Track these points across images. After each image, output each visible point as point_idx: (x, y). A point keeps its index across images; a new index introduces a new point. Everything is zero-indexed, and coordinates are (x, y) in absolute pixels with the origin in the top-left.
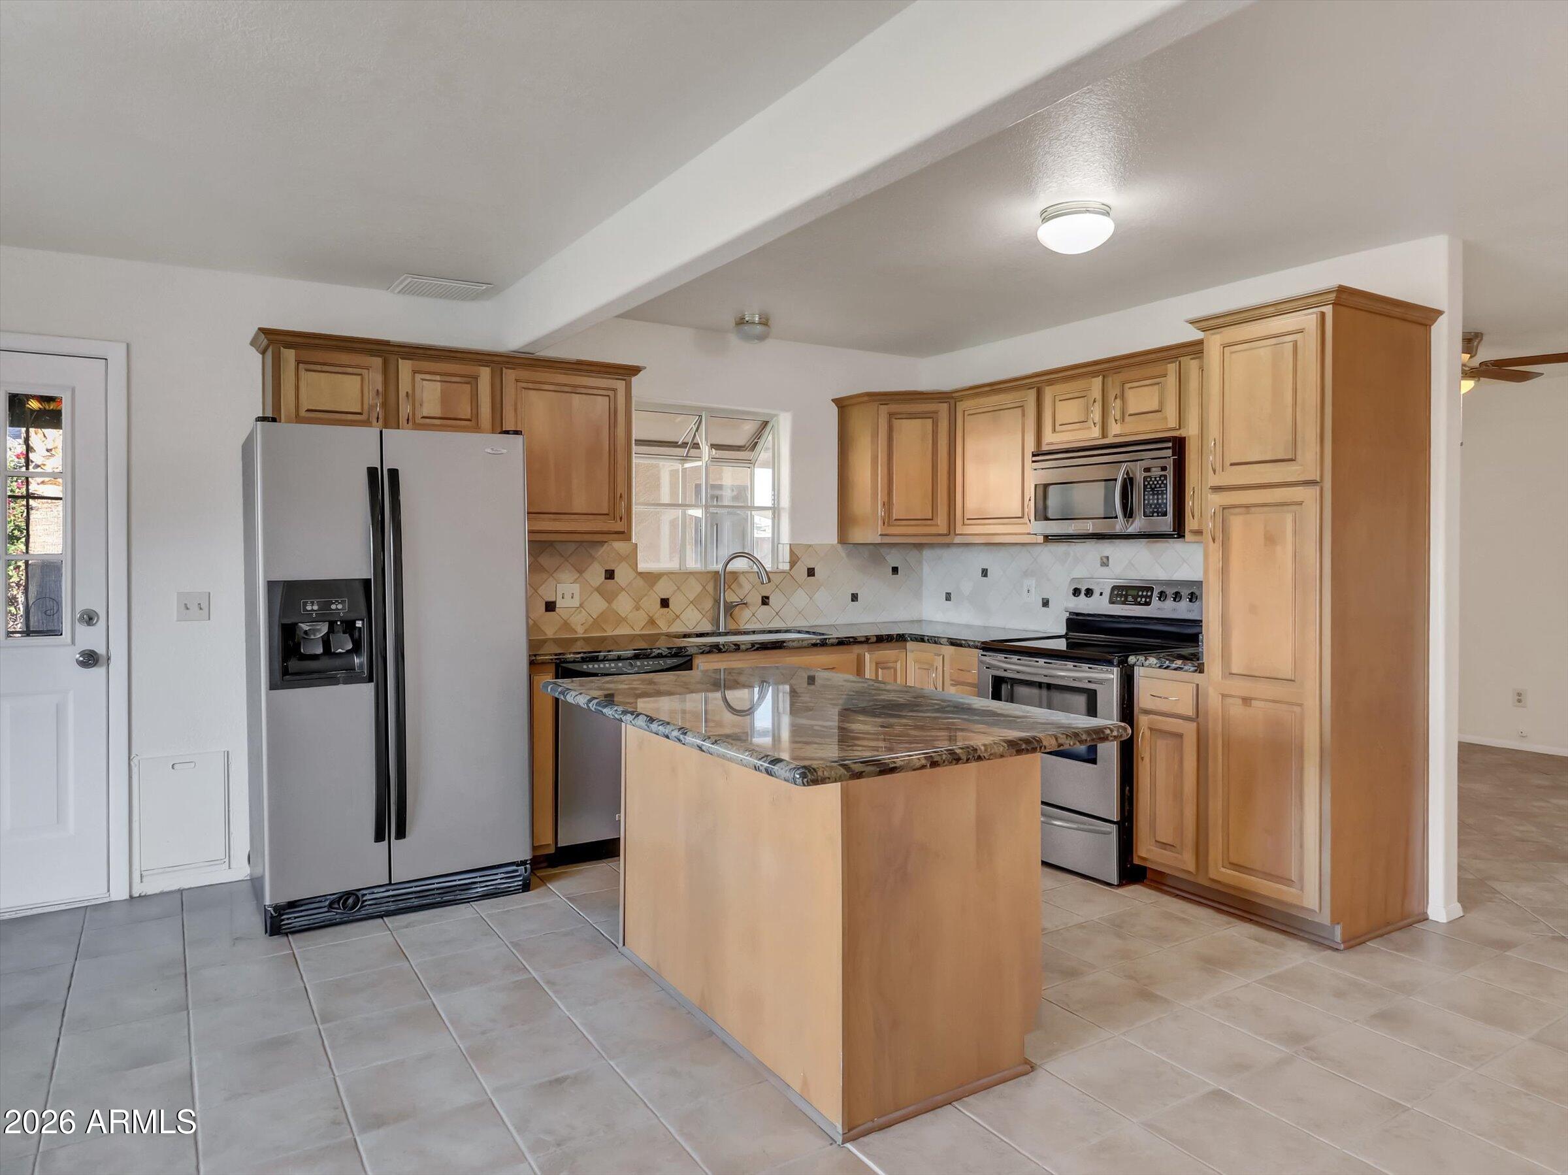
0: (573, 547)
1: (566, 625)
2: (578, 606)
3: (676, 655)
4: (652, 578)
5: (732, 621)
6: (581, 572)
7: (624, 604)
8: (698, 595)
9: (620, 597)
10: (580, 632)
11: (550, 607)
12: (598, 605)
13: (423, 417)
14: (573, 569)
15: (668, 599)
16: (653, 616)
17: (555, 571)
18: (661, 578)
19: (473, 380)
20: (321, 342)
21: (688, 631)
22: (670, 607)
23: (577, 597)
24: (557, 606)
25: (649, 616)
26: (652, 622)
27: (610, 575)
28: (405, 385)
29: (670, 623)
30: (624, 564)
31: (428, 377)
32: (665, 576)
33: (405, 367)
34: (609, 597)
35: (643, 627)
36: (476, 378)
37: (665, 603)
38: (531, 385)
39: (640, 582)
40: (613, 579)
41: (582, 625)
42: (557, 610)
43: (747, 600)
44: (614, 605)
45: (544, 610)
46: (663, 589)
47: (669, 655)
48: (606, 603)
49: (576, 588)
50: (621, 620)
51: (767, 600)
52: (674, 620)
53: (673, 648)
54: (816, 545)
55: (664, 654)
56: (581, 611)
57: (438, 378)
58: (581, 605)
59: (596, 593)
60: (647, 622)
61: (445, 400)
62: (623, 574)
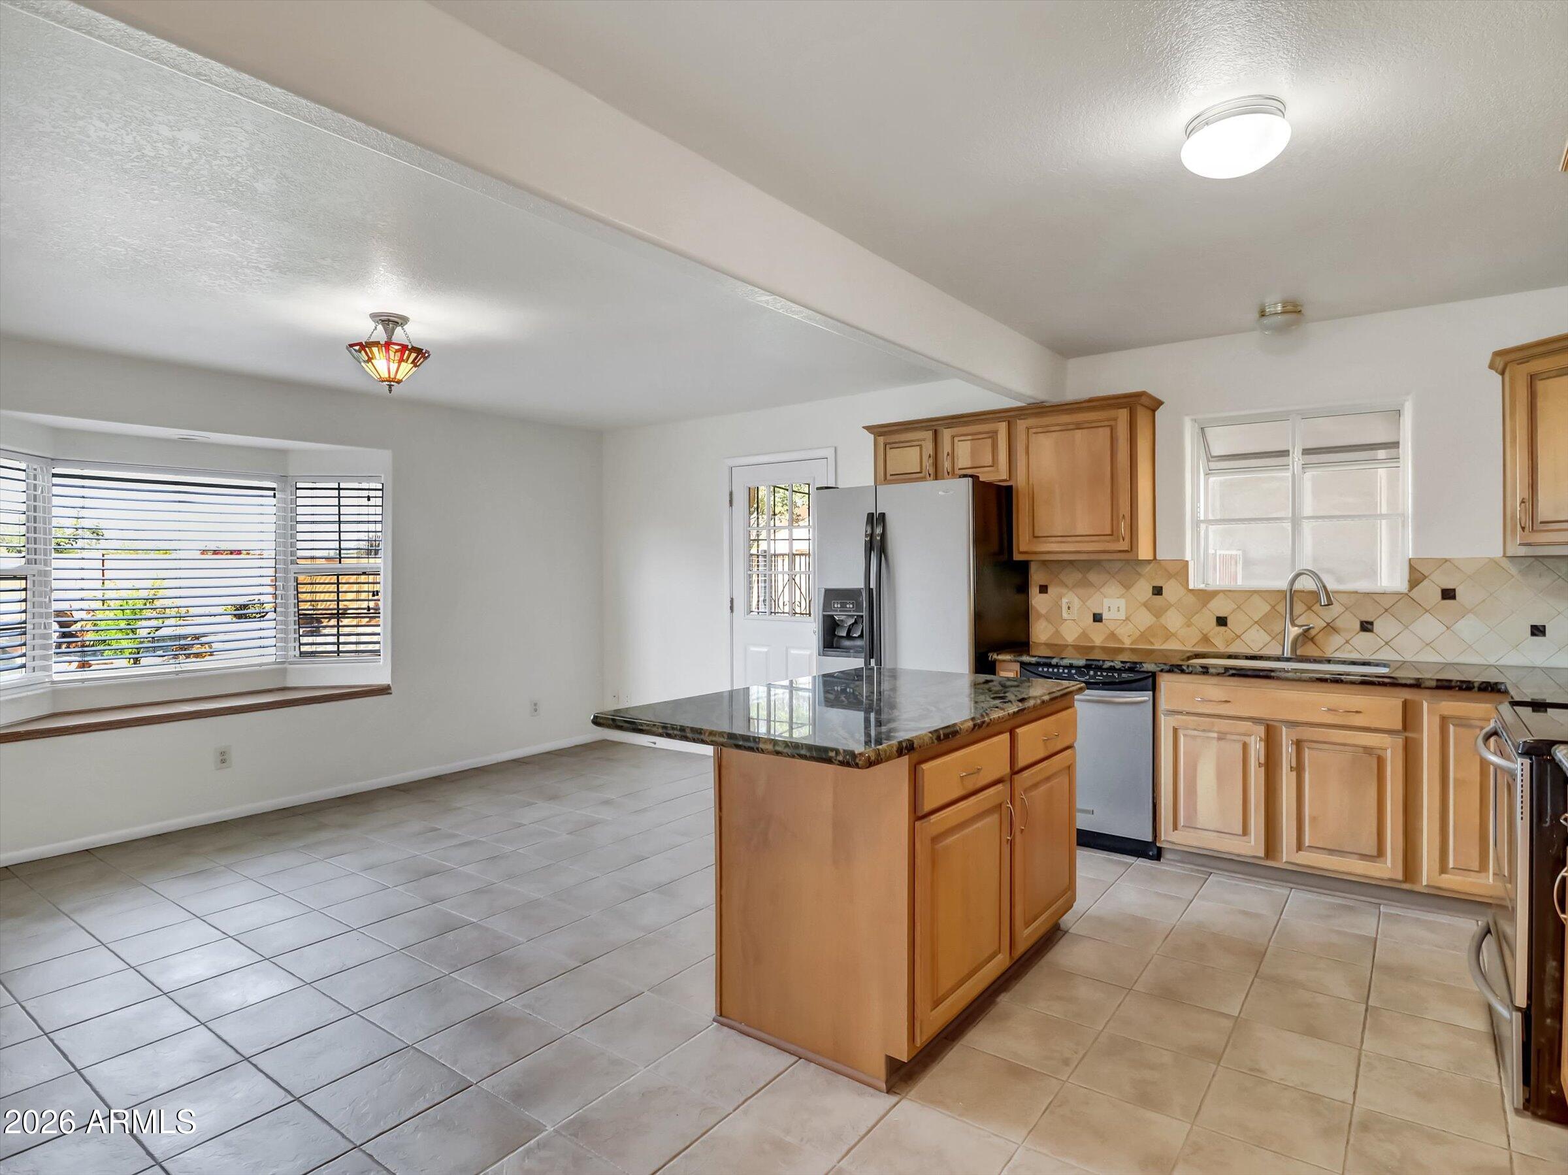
0: (1119, 565)
1: (1113, 636)
2: (1124, 619)
3: (1131, 670)
4: (1206, 596)
5: (1314, 646)
6: (1127, 587)
7: (1173, 621)
8: (1266, 614)
9: (1169, 613)
10: (1127, 643)
11: (1097, 618)
12: (1144, 619)
13: (959, 469)
14: (1120, 585)
15: (1226, 618)
16: (1207, 634)
17: (1102, 586)
18: (1216, 596)
19: (993, 435)
20: (895, 428)
21: (1253, 652)
22: (1229, 625)
23: (1123, 609)
24: (1103, 618)
25: (1203, 634)
26: (1206, 639)
27: (1158, 591)
28: (946, 447)
29: (1228, 643)
30: (1173, 582)
31: (962, 438)
32: (1221, 594)
33: (946, 434)
34: (1158, 613)
35: (1195, 645)
36: (996, 432)
37: (1222, 621)
38: (1040, 430)
39: (1191, 599)
40: (1161, 594)
41: (1129, 636)
42: (1104, 621)
43: (1339, 624)
44: (1163, 620)
45: (1092, 620)
46: (1220, 607)
47: (1123, 669)
48: (1153, 617)
49: (1122, 603)
50: (1169, 635)
51: (1369, 626)
52: (1233, 640)
53: (1127, 662)
54: (1458, 559)
55: (1117, 667)
56: (1127, 623)
57: (970, 437)
58: (1127, 619)
59: (1144, 609)
60: (1201, 640)
61: (974, 453)
62: (1171, 590)
